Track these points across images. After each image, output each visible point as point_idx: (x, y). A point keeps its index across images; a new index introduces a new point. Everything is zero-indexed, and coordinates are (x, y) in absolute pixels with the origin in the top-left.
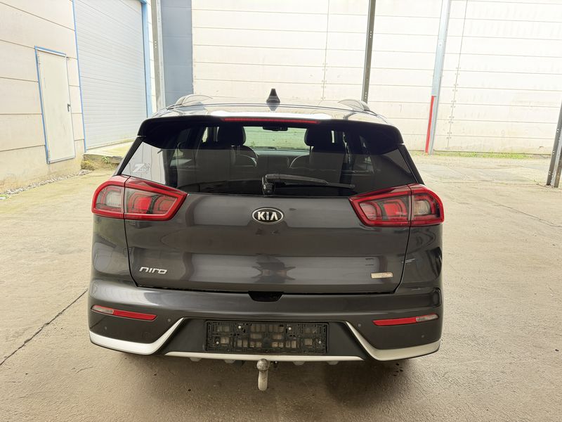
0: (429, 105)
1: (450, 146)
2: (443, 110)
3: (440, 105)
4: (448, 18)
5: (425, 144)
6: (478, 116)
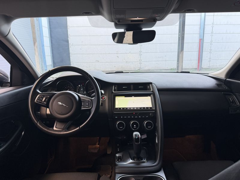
0: (199, 44)
1: (210, 65)
2: (206, 46)
3: (204, 44)
5: (197, 65)
6: (225, 48)
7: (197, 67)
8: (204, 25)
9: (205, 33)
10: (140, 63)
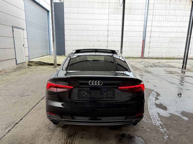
0: (142, 43)
1: (149, 56)
3: (145, 43)
5: (141, 55)
6: (158, 46)
7: (141, 57)
8: (146, 31)
9: (146, 36)
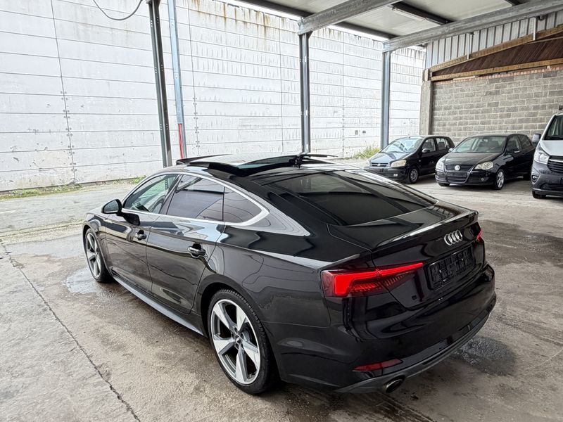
0: (178, 132)
3: (186, 131)
4: (178, 54)
6: (218, 140)
8: (182, 100)
9: (184, 114)
10: (74, 171)
